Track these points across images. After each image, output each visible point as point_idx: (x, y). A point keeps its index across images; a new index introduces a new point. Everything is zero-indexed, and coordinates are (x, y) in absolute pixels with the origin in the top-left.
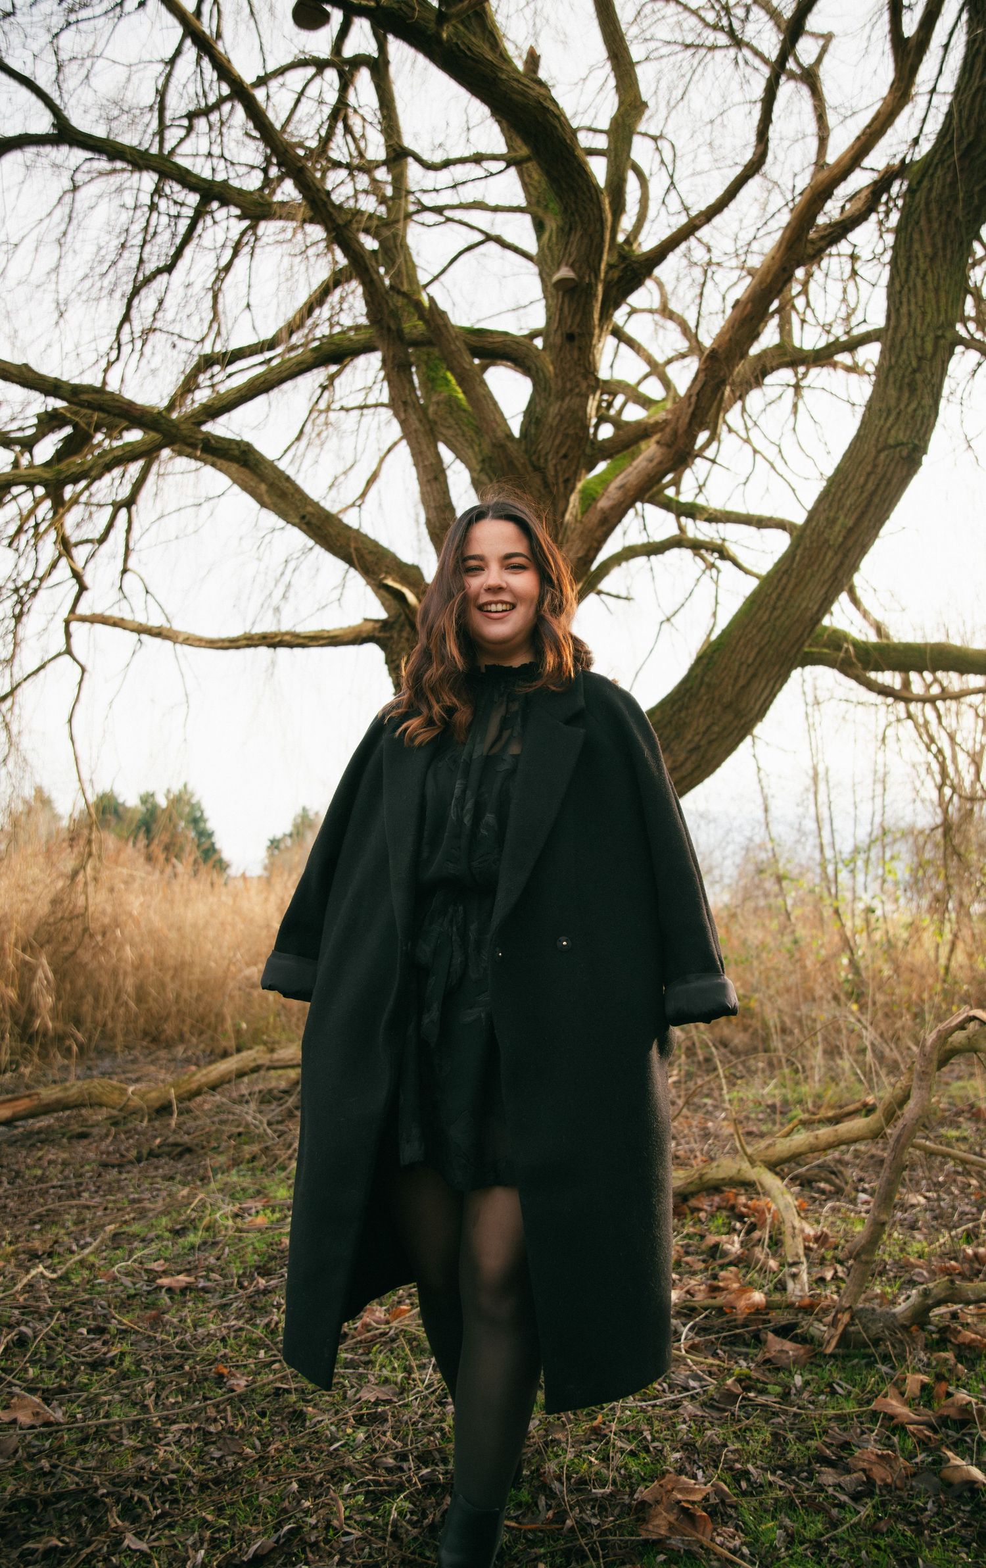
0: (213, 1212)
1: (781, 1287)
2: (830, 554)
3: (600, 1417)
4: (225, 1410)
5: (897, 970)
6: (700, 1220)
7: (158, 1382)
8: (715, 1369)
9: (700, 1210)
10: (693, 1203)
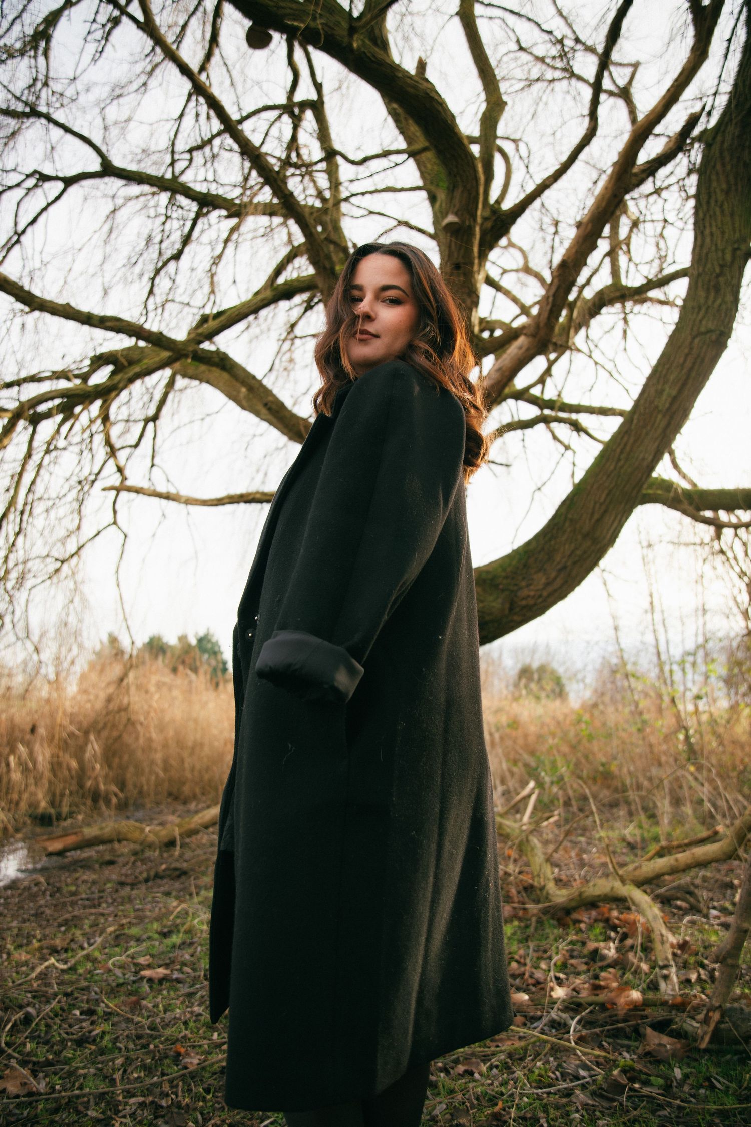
0: (194, 918)
1: (654, 986)
2: (660, 416)
3: (500, 1103)
4: (177, 1086)
5: (721, 743)
6: (581, 930)
7: (127, 1059)
8: (601, 1060)
9: (580, 921)
10: (575, 916)
